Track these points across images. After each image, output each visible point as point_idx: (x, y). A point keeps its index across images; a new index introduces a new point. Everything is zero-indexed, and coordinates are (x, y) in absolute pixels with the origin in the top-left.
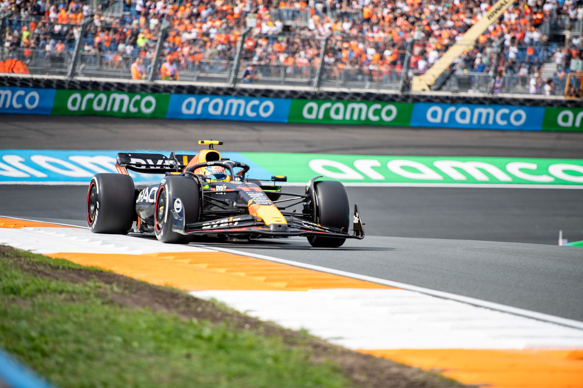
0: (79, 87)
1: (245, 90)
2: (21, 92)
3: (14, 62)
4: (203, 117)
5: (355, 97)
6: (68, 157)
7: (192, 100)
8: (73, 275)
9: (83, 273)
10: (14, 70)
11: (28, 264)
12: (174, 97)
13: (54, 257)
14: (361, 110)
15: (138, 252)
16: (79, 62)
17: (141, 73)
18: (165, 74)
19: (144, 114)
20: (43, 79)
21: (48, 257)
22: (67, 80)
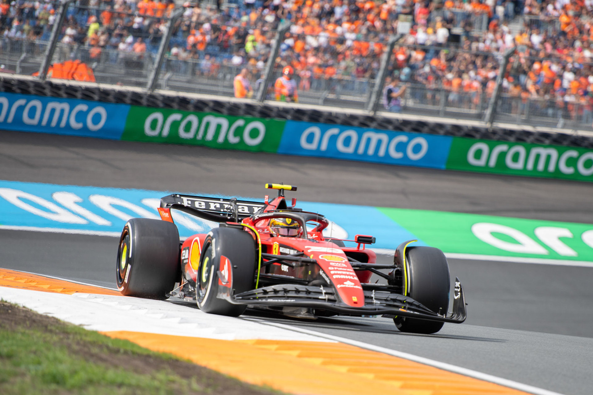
0: (161, 105)
1: (388, 121)
2: (83, 107)
3: (75, 66)
4: (329, 155)
5: (542, 139)
6: (141, 200)
7: (316, 130)
8: (138, 363)
9: (151, 360)
10: (75, 76)
11: (78, 343)
12: (290, 125)
13: (113, 337)
14: (549, 157)
15: (229, 337)
16: (163, 70)
17: (247, 89)
18: (281, 93)
19: (247, 146)
20: (114, 91)
21: (106, 336)
22: (146, 94)
